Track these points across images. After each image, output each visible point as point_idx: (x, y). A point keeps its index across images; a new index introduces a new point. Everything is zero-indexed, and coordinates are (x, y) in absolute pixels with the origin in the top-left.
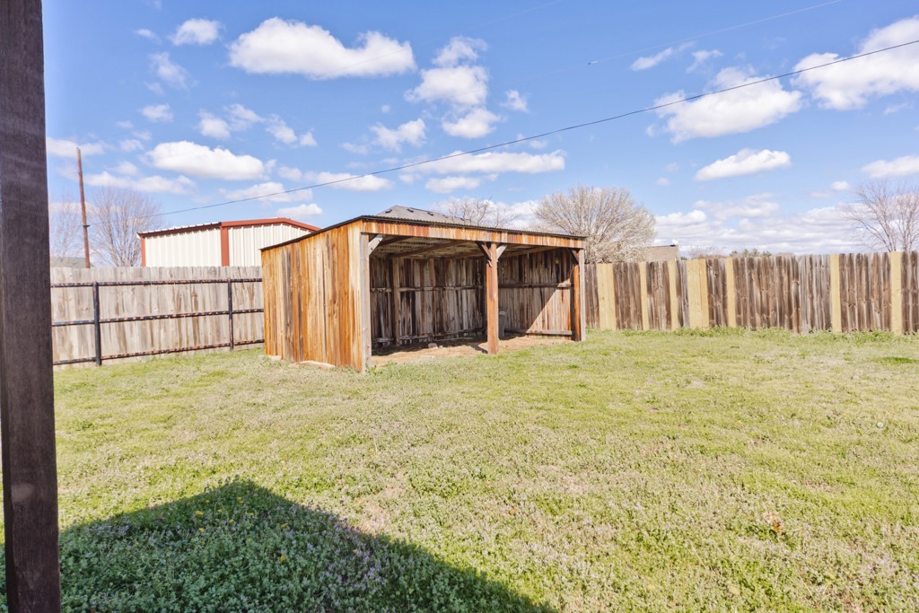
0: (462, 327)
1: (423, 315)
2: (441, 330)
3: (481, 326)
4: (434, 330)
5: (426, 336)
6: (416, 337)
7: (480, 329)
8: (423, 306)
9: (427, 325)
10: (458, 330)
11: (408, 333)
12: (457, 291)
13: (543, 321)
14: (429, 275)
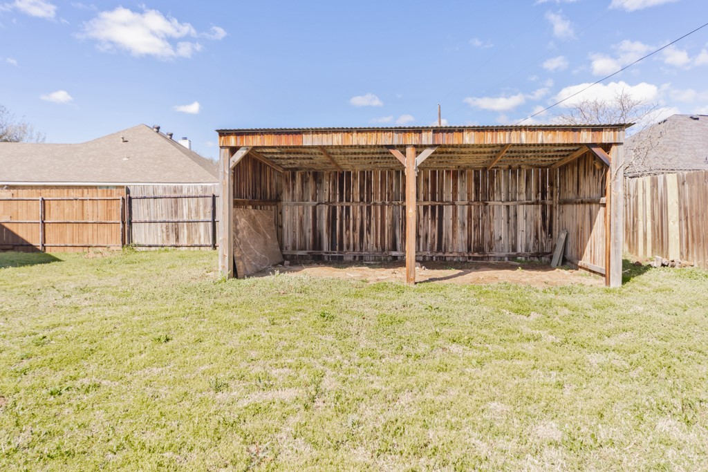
0: (514, 249)
1: (454, 232)
2: (480, 249)
3: (548, 250)
4: (469, 249)
5: (455, 254)
6: (440, 254)
7: (546, 254)
8: (454, 222)
9: (458, 242)
10: (506, 252)
11: (432, 249)
12: (508, 207)
13: (591, 251)
14: (465, 188)
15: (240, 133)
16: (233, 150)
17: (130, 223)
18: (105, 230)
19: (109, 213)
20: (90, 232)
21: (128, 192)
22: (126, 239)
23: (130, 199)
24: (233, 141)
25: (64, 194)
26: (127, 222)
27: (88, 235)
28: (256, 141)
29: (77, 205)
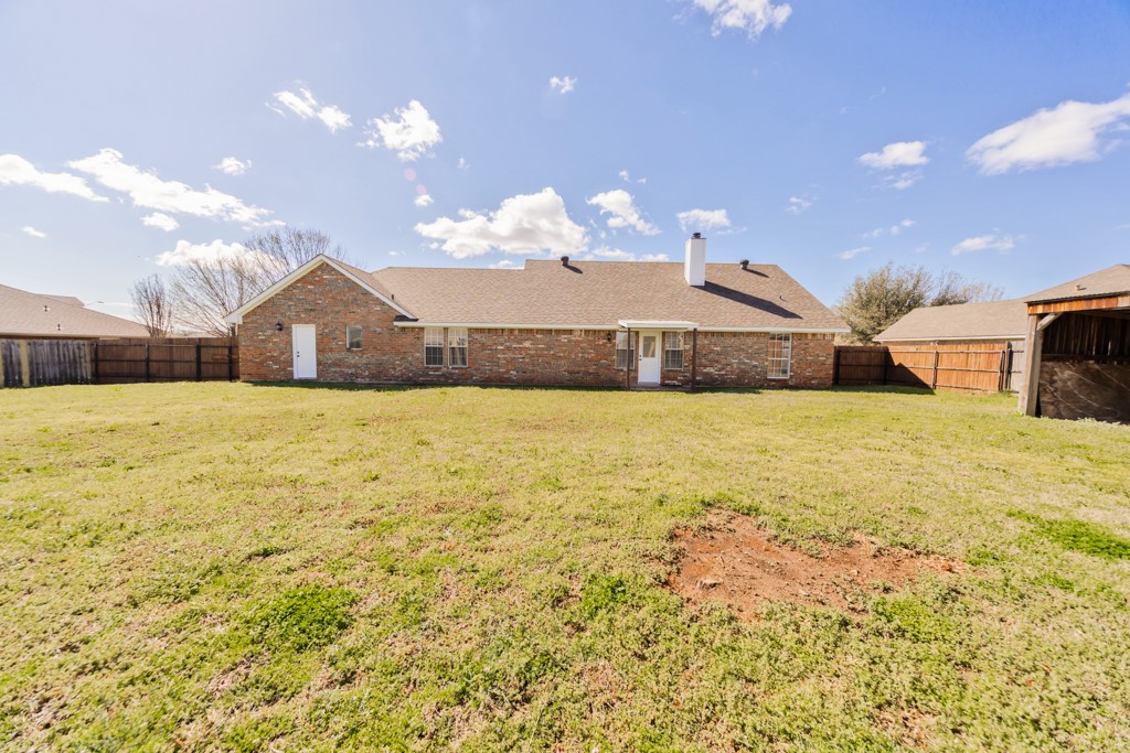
16: (1042, 316)
17: (1009, 372)
18: (985, 377)
19: (989, 364)
20: (971, 378)
21: (1010, 346)
22: (1004, 386)
23: (1011, 353)
24: (1040, 310)
25: (954, 348)
26: (1006, 371)
27: (969, 380)
29: (963, 357)
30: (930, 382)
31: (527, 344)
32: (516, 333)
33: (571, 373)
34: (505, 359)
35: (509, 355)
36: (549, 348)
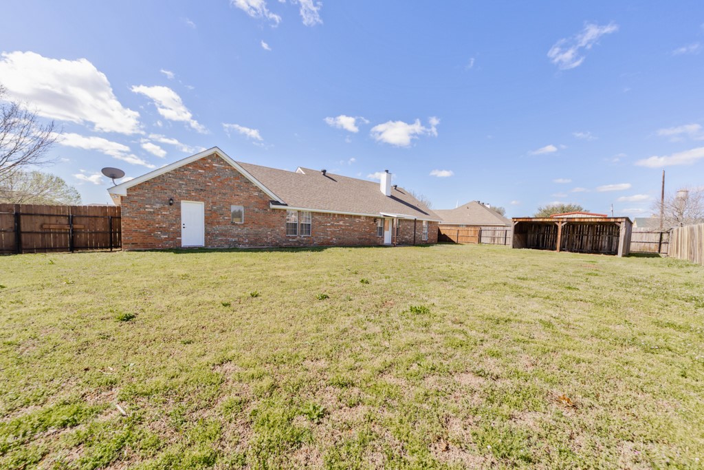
15: (517, 218)
16: (515, 222)
18: (474, 239)
19: (475, 234)
22: (480, 241)
23: (481, 230)
26: (480, 236)
27: (469, 239)
28: (521, 220)
29: (466, 231)
30: (456, 241)
31: (341, 223)
32: (336, 216)
33: (360, 239)
34: (331, 231)
35: (332, 229)
36: (350, 226)
